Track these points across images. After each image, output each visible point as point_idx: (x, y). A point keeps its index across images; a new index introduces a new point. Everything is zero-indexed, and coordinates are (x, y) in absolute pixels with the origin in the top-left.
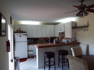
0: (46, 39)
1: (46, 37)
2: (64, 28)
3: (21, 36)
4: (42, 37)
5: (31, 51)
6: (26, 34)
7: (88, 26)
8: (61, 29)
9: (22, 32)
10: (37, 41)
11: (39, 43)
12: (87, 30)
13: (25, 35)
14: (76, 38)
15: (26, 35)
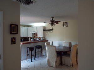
2: (37, 30)
7: (52, 30)
8: (34, 31)
12: (52, 32)
14: (45, 37)
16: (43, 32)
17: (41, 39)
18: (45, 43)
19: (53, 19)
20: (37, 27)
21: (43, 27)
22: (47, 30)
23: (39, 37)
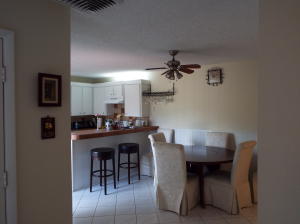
2: (123, 94)
7: (173, 94)
8: (115, 96)
12: (172, 100)
14: (148, 117)
16: (143, 101)
17: (137, 123)
18: (150, 137)
19: (177, 58)
20: (123, 85)
21: (144, 83)
22: (156, 94)
23: (130, 118)
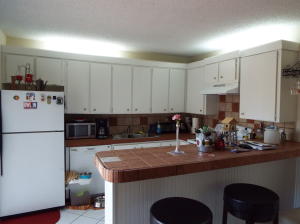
0: (150, 121)
1: (148, 112)
2: (237, 76)
3: (32, 106)
4: (134, 112)
5: (79, 175)
6: (58, 94)
8: (222, 81)
9: (42, 86)
10: (112, 129)
11: (118, 137)
13: (54, 102)
14: (294, 123)
15: (59, 101)
16: (285, 89)
20: (238, 59)
21: (286, 47)
23: (251, 121)
